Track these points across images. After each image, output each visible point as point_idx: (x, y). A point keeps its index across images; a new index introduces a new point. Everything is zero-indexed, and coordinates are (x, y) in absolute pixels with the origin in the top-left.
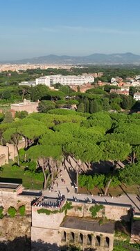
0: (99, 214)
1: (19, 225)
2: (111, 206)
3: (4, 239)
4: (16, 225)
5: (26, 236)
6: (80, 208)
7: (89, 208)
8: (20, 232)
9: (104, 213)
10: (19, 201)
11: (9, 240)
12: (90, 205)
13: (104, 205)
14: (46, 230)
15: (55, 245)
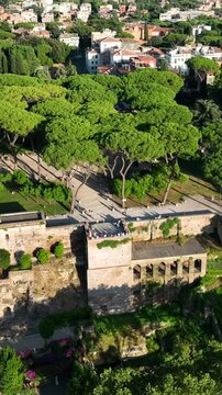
0: (173, 232)
1: (57, 273)
2: (188, 217)
3: (43, 298)
4: (53, 273)
5: (72, 285)
6: (145, 229)
7: (158, 226)
8: (61, 281)
9: (179, 228)
10: (50, 237)
11: (50, 298)
12: (159, 222)
13: (179, 218)
14: (110, 270)
15: (125, 287)
